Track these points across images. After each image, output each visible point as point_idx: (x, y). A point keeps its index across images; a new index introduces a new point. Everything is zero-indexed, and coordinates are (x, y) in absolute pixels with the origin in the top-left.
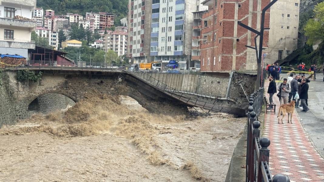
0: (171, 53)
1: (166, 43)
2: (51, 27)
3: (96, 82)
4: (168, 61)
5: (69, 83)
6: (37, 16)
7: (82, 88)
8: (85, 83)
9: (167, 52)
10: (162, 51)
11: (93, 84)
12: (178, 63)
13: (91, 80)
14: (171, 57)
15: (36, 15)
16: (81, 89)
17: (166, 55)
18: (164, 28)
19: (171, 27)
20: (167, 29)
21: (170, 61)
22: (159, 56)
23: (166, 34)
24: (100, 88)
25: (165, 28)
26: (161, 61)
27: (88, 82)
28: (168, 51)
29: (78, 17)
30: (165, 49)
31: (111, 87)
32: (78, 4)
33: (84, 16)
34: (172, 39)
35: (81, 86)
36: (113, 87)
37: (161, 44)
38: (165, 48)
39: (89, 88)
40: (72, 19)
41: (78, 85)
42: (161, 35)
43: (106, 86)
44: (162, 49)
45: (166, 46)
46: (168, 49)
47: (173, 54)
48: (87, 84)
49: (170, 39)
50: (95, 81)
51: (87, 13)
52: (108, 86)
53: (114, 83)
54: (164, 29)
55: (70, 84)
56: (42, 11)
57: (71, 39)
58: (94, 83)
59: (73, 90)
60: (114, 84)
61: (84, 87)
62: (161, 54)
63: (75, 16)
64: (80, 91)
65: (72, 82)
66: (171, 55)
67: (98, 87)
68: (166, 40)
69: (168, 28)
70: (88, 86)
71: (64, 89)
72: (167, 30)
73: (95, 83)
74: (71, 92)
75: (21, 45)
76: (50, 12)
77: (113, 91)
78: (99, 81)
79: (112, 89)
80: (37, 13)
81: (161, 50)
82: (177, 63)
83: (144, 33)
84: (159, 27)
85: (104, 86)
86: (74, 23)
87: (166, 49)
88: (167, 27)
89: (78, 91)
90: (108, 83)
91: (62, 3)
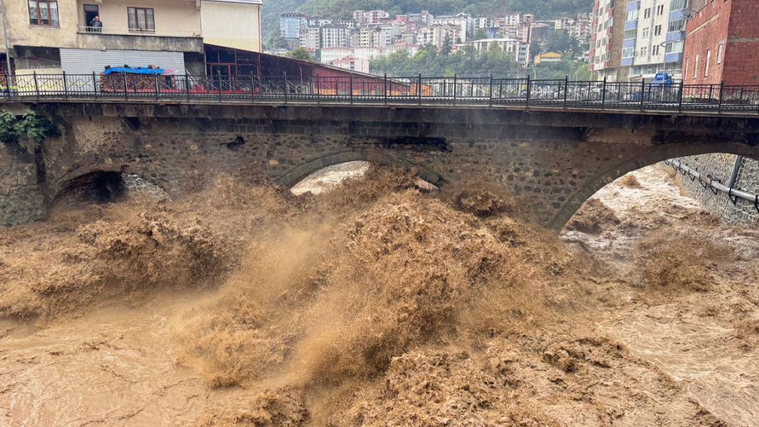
0: (659, 58)
1: (651, 39)
2: (526, 37)
3: (222, 139)
4: (654, 76)
5: (146, 143)
6: (511, 24)
7: (183, 159)
8: (188, 142)
9: (652, 57)
10: (642, 54)
11: (213, 148)
12: (673, 78)
13: (206, 133)
14: (660, 65)
15: (509, 23)
16: (181, 160)
17: (649, 63)
18: (649, 9)
19: (662, 6)
20: (654, 9)
21: (657, 75)
22: (636, 66)
23: (653, 20)
24: (235, 158)
25: (651, 10)
26: (641, 76)
27: (198, 141)
28: (654, 54)
29: (567, 20)
30: (647, 53)
31: (270, 155)
32: (569, 4)
33: (576, 19)
34: (662, 30)
35: (178, 152)
36: (275, 159)
37: (642, 42)
38: (647, 50)
39: (203, 158)
40: (558, 24)
41: (170, 150)
42: (644, 24)
43: (254, 155)
44: (642, 52)
45: (650, 45)
46: (654, 50)
47: (662, 61)
48: (194, 147)
49: (658, 30)
50: (217, 137)
51: (579, 15)
52: (261, 155)
53: (279, 144)
54: (649, 12)
55: (148, 146)
56: (517, 17)
57: (548, 51)
58: (216, 145)
59: (160, 165)
60: (279, 147)
61: (189, 155)
62: (639, 61)
63: (562, 20)
64: (179, 168)
65: (153, 141)
66: (658, 62)
67: (229, 155)
68: (652, 33)
69: (657, 8)
70: (200, 153)
71: (134, 160)
72: (654, 13)
73: (218, 144)
74: (156, 169)
75: (162, 44)
76: (529, 17)
77: (274, 168)
78: (231, 136)
79: (273, 162)
80: (511, 20)
81: (640, 54)
82: (670, 77)
83: (614, 24)
84: (640, 10)
85: (248, 152)
86: (561, 29)
87: (650, 51)
88: (654, 8)
89: (173, 166)
90: (258, 146)
91: (547, 4)
